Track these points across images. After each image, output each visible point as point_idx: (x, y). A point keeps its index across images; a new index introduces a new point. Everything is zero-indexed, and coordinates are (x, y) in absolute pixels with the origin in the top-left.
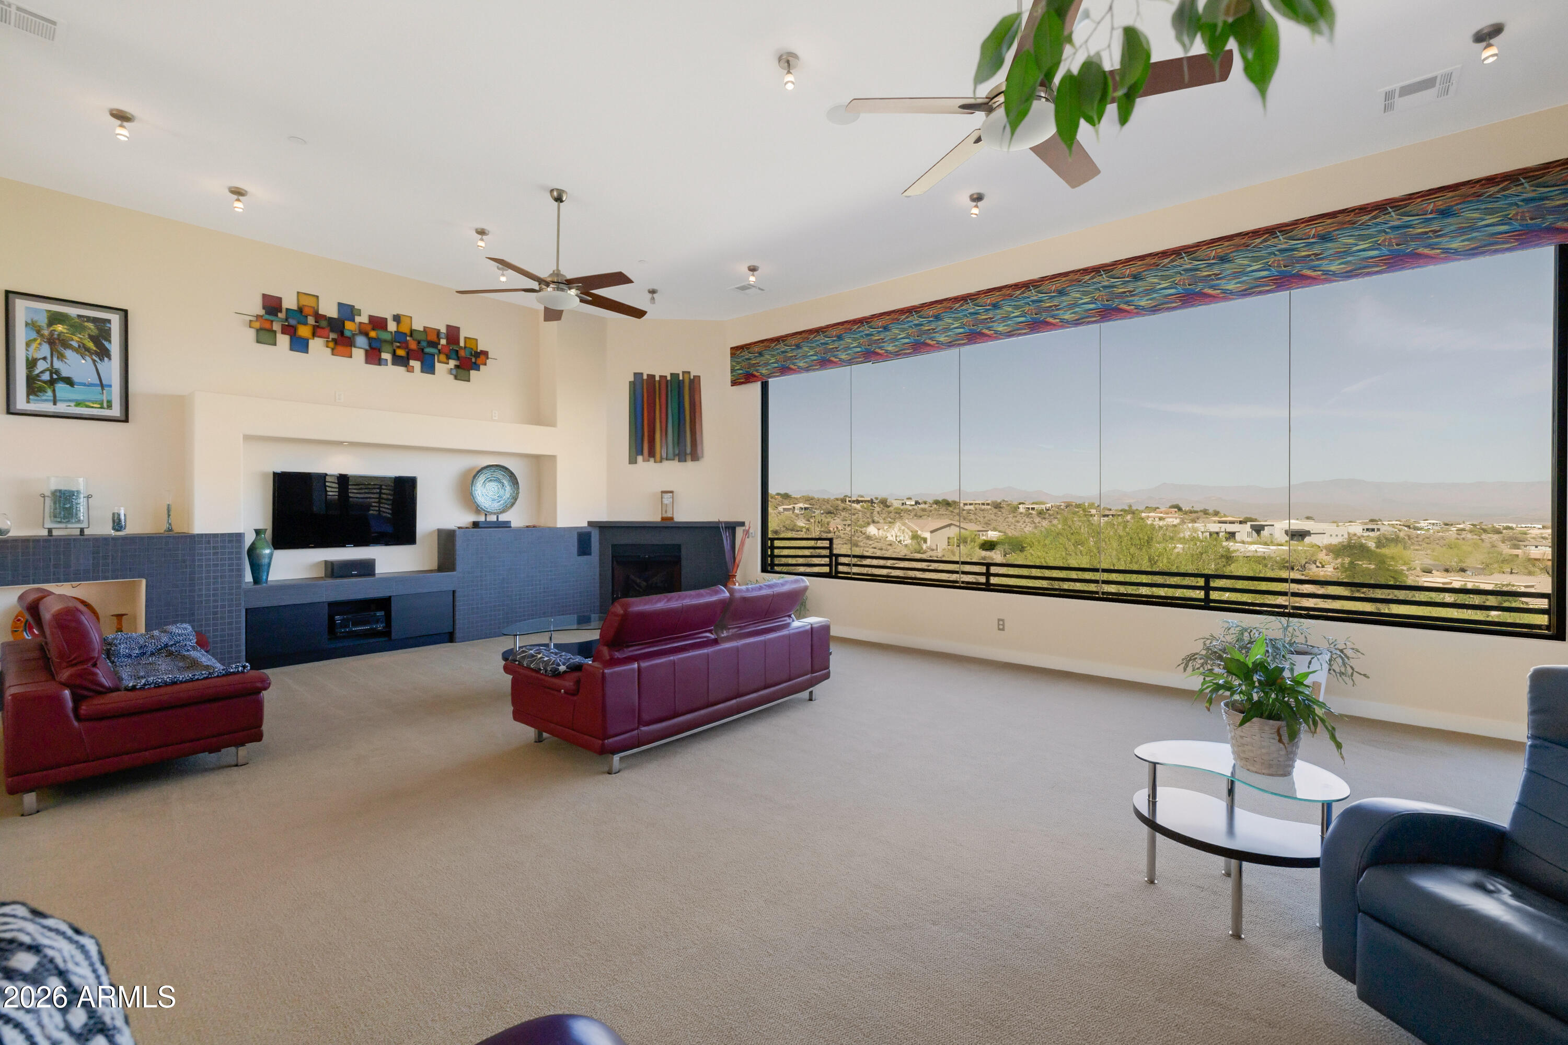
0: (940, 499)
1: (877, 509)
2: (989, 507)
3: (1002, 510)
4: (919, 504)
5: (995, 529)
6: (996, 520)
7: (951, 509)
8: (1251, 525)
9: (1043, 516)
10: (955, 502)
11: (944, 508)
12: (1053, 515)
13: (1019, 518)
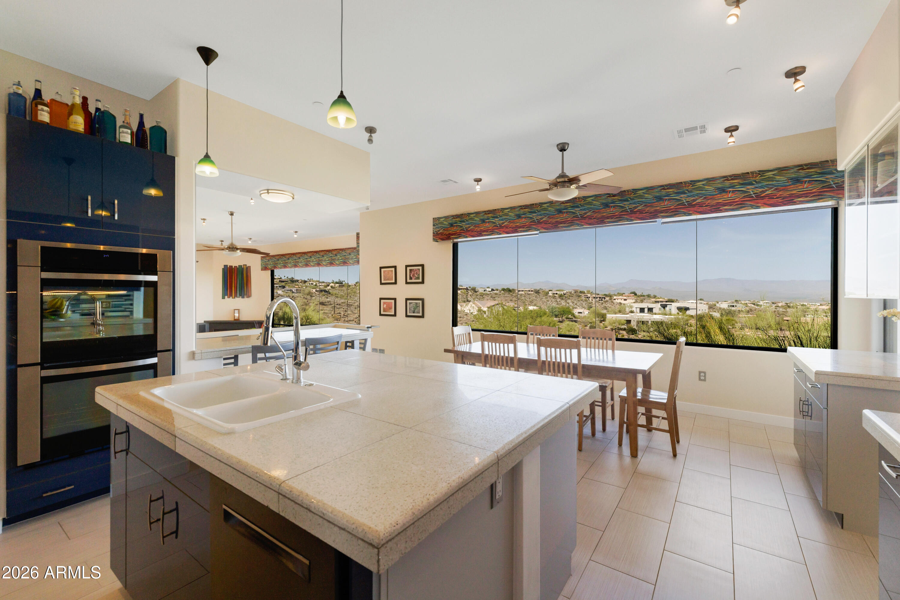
0: (505, 288)
1: (470, 293)
2: (532, 293)
3: (539, 294)
4: (494, 290)
5: (535, 305)
6: (536, 300)
7: (511, 293)
8: (661, 304)
9: (562, 298)
10: (514, 290)
11: (507, 293)
12: (567, 297)
13: (548, 299)
